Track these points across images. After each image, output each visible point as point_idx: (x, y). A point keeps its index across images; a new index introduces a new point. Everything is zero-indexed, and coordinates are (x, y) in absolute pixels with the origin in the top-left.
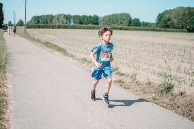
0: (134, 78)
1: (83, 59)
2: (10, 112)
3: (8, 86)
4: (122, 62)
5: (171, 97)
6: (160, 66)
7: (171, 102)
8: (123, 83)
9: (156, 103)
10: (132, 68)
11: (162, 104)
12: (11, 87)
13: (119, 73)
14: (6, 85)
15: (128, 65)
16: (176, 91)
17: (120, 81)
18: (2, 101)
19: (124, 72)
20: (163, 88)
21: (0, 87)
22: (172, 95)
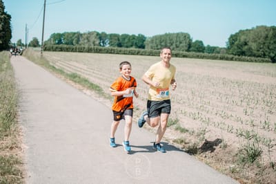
0: (202, 136)
3: (23, 146)
4: (183, 112)
5: (257, 170)
6: (239, 120)
7: (258, 177)
8: (186, 143)
9: (237, 179)
10: (198, 121)
12: (27, 147)
13: (180, 128)
14: (19, 145)
15: (192, 116)
16: (265, 160)
17: (182, 141)
18: (16, 173)
19: (186, 127)
20: (244, 155)
21: (11, 148)
22: (259, 167)
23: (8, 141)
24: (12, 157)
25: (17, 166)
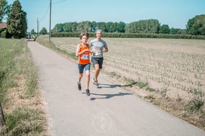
0: (164, 94)
1: (112, 73)
2: (51, 130)
3: (44, 103)
4: (152, 77)
5: (200, 115)
6: (190, 82)
7: (201, 119)
8: (153, 99)
9: (187, 121)
10: (162, 84)
11: (192, 121)
12: (47, 103)
13: (149, 88)
14: (41, 102)
15: (157, 80)
17: (151, 97)
18: (42, 119)
19: (154, 88)
20: (193, 105)
21: (37, 104)
22: (202, 112)
23: (34, 100)
24: (37, 109)
25: (42, 115)
